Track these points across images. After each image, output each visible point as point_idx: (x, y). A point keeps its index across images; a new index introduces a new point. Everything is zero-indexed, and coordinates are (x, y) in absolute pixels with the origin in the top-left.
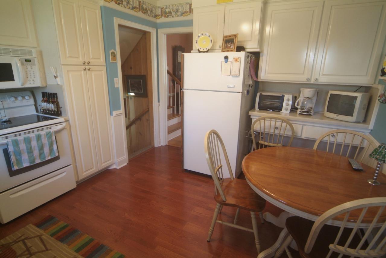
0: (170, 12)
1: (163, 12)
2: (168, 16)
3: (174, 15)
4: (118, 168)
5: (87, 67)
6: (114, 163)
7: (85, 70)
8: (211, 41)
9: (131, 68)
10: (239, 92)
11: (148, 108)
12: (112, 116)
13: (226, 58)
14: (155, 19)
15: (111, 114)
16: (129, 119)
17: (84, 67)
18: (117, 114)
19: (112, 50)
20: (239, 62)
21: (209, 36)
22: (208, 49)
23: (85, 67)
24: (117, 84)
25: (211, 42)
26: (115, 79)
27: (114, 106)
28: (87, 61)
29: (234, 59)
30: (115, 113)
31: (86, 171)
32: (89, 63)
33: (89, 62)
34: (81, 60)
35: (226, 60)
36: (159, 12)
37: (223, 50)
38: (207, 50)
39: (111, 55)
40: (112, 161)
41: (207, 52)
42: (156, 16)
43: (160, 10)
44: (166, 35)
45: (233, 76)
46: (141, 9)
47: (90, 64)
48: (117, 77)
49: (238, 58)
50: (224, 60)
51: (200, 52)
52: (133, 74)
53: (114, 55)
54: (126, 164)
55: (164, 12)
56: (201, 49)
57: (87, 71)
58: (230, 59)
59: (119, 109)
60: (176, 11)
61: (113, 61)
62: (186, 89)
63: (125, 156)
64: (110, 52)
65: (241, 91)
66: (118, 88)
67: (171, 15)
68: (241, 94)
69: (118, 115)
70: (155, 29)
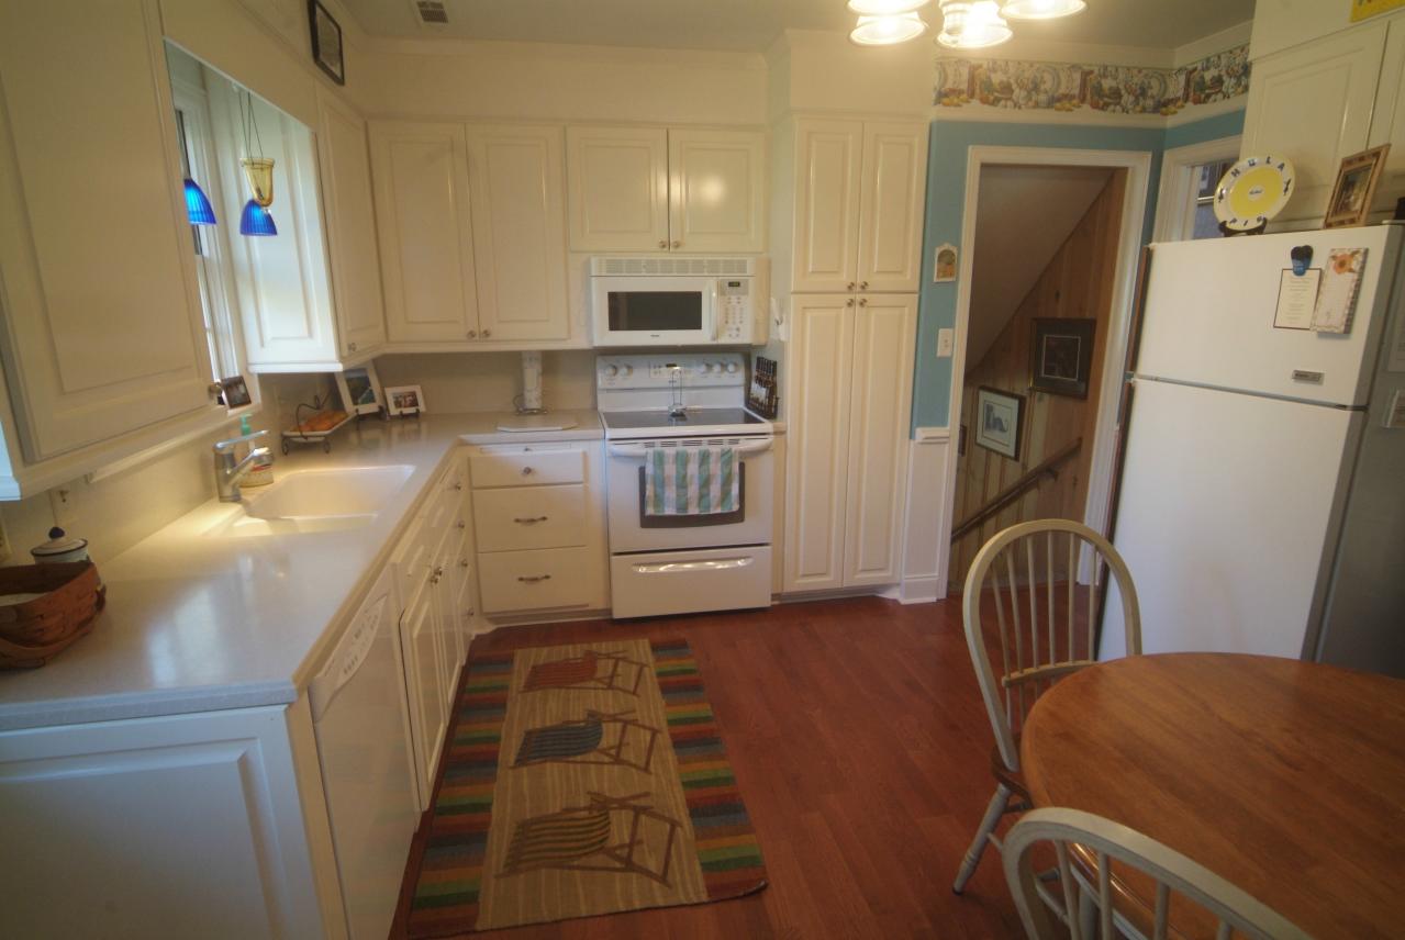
0: (1218, 81)
1: (1192, 85)
2: (1208, 96)
3: (1231, 90)
4: (904, 601)
5: (859, 298)
6: (898, 585)
7: (850, 304)
8: (1288, 183)
10: (1343, 407)
11: (1080, 439)
12: (912, 442)
13: (1302, 256)
14: (1158, 116)
15: (912, 436)
17: (848, 297)
18: (927, 438)
19: (947, 246)
20: (1351, 271)
21: (1281, 167)
22: (1265, 220)
23: (852, 296)
24: (946, 346)
25: (1286, 189)
26: (941, 331)
27: (924, 410)
28: (860, 282)
29: (1334, 257)
30: (921, 433)
31: (804, 576)
32: (864, 286)
33: (866, 284)
34: (844, 279)
35: (1299, 263)
36: (1176, 87)
37: (1331, 220)
38: (1260, 223)
39: (939, 260)
40: (889, 574)
41: (1259, 231)
42: (1162, 106)
43: (1182, 79)
45: (1323, 335)
46: (1089, 97)
47: (869, 288)
48: (951, 324)
49: (1354, 253)
50: (1289, 263)
51: (1229, 233)
53: (949, 261)
54: (933, 599)
55: (1198, 84)
56: (1234, 221)
57: (858, 307)
58: (1319, 260)
59: (943, 423)
60: (1241, 71)
61: (944, 276)
62: (1142, 377)
63: (936, 574)
64: (938, 251)
65: (1349, 401)
66: (947, 361)
67: (1220, 91)
68: (1347, 414)
69: (929, 441)
70: (1150, 155)
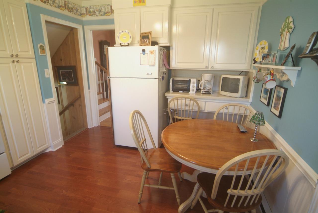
0: (94, 12)
1: (88, 11)
2: (92, 15)
3: (98, 15)
4: (54, 150)
5: (16, 60)
6: (50, 147)
7: (13, 62)
8: (131, 36)
9: (61, 60)
10: (156, 79)
11: (80, 95)
12: (44, 104)
13: (144, 51)
14: (80, 17)
15: (44, 102)
16: (62, 105)
17: (12, 59)
18: (49, 102)
19: (41, 44)
20: (154, 54)
21: (129, 33)
22: (129, 44)
23: (13, 59)
24: (48, 74)
25: (131, 38)
26: (45, 70)
27: (45, 94)
28: (15, 54)
29: (150, 51)
30: (47, 101)
31: (20, 157)
32: (17, 56)
33: (18, 55)
34: (9, 53)
35: (144, 52)
36: (84, 11)
37: (141, 44)
38: (128, 44)
39: (40, 48)
40: (47, 144)
41: (128, 46)
42: (81, 15)
43: (85, 9)
44: (92, 32)
45: (150, 66)
47: (19, 57)
48: (47, 68)
49: (153, 51)
50: (142, 52)
51: (122, 46)
52: (63, 65)
53: (42, 48)
54: (61, 146)
56: (122, 43)
57: (16, 63)
58: (146, 52)
59: (51, 97)
60: (99, 11)
61: (42, 53)
62: (112, 77)
63: (60, 139)
64: (39, 45)
65: (157, 77)
66: (49, 79)
67: (95, 14)
68: (157, 80)
70: (82, 26)
